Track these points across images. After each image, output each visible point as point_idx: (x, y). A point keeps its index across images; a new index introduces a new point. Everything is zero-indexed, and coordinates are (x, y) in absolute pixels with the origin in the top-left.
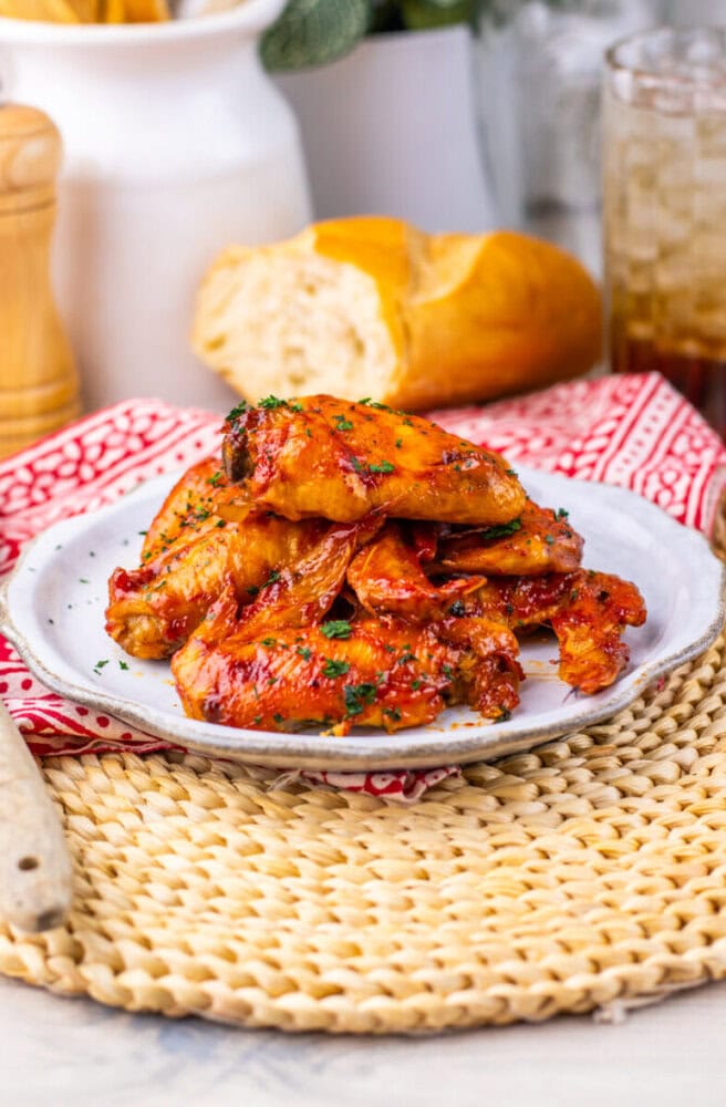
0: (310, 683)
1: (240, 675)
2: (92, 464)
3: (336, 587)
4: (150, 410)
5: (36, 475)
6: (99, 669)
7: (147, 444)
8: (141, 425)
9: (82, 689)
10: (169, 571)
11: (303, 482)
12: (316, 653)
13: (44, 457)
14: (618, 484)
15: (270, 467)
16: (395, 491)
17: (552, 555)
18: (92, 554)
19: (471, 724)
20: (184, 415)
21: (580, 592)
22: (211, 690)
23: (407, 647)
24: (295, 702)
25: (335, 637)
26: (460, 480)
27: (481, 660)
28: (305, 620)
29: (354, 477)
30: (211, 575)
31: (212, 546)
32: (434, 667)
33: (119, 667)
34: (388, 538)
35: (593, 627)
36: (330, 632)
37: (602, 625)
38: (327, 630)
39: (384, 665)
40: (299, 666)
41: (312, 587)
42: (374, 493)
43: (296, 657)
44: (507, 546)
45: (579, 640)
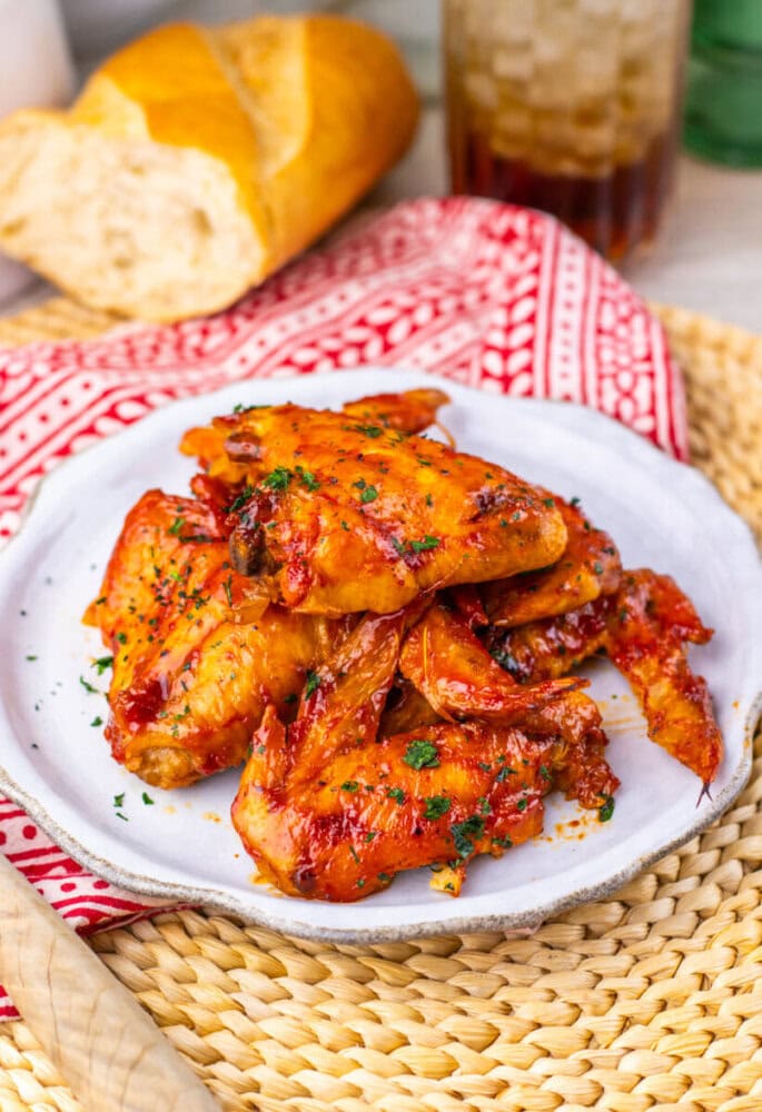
0: (412, 832)
3: (389, 682)
9: (146, 879)
10: (186, 689)
11: (346, 583)
12: (409, 792)
14: (567, 398)
15: (306, 572)
17: (603, 583)
18: (23, 613)
19: (575, 823)
20: (40, 369)
21: (627, 609)
22: (301, 858)
23: (503, 758)
24: (400, 857)
25: (424, 766)
26: (509, 536)
27: (573, 746)
28: (362, 729)
29: (401, 565)
30: (241, 692)
31: (231, 653)
32: (531, 773)
33: (142, 802)
34: (432, 611)
35: (662, 662)
36: (416, 761)
37: (669, 655)
38: (411, 760)
39: (485, 789)
40: (394, 812)
41: (361, 685)
42: (422, 576)
43: (386, 801)
44: (560, 589)
45: (653, 682)
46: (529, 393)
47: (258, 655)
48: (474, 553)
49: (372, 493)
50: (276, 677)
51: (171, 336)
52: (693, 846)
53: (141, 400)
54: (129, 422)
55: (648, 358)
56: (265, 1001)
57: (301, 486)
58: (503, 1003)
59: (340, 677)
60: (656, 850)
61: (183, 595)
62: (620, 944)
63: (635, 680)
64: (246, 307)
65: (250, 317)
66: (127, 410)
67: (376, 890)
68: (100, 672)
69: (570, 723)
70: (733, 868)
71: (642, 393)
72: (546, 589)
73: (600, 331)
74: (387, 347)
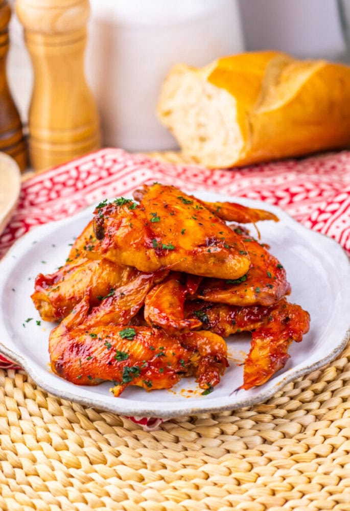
0: (107, 362)
1: (74, 353)
2: (83, 181)
3: (140, 304)
5: (54, 184)
6: (26, 323)
7: (110, 174)
8: (108, 164)
11: (125, 250)
12: (115, 346)
13: (60, 175)
14: (333, 237)
15: (110, 240)
16: (174, 260)
17: (259, 298)
19: (191, 391)
21: (274, 317)
22: (60, 357)
23: (162, 348)
24: (98, 371)
25: (126, 338)
27: (202, 358)
28: (122, 320)
29: (153, 251)
30: (80, 287)
32: (175, 360)
33: (36, 323)
35: (273, 341)
36: (124, 335)
37: (278, 340)
38: (122, 334)
39: (148, 357)
40: (104, 352)
41: (129, 302)
42: (162, 260)
43: (104, 346)
44: (234, 293)
45: (262, 348)
47: (94, 275)
48: (190, 258)
49: (158, 220)
50: (96, 287)
51: (207, 173)
56: (31, 415)
57: (128, 207)
59: (122, 295)
67: (89, 384)
69: (205, 347)
72: (230, 290)
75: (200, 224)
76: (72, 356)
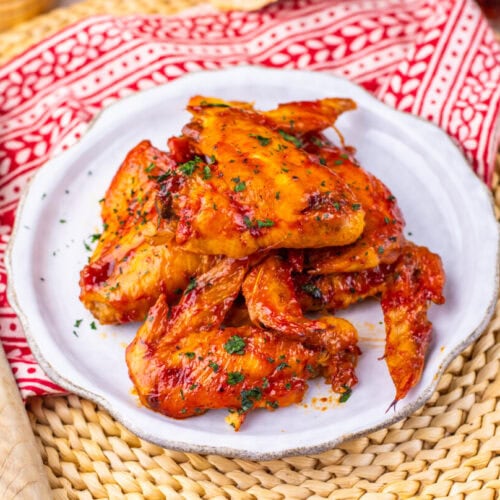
0: (218, 389)
1: (171, 382)
2: (63, 66)
3: (235, 295)
4: (102, 28)
5: (24, 77)
6: (76, 329)
7: (101, 53)
8: (97, 40)
10: (121, 273)
11: (211, 238)
12: (222, 366)
13: (29, 62)
14: (431, 118)
15: (188, 228)
17: (383, 258)
18: (67, 192)
19: (324, 400)
20: (127, 36)
21: (401, 273)
22: (153, 389)
23: (283, 357)
24: (209, 402)
25: (235, 353)
26: (320, 226)
27: (332, 356)
28: (215, 319)
29: (247, 233)
30: (149, 282)
31: (149, 258)
32: (301, 368)
33: (90, 327)
34: (269, 259)
35: (409, 311)
36: (231, 349)
37: (415, 308)
38: (229, 347)
39: (268, 373)
40: (210, 376)
41: (219, 292)
42: (261, 242)
43: (208, 368)
44: (352, 259)
45: (399, 323)
46: (409, 110)
47: (164, 263)
48: (295, 233)
49: (243, 187)
50: (171, 278)
51: (224, 19)
52: (399, 425)
53: (181, 66)
54: (171, 78)
55: (487, 102)
56: (123, 460)
57: (200, 175)
58: (253, 495)
59: (208, 286)
60: (355, 433)
61: (139, 213)
62: (333, 476)
63: (387, 320)
64: (273, 9)
65: (273, 16)
66: (171, 71)
67: (195, 415)
68: (93, 241)
69: (333, 342)
70: (416, 444)
71: (475, 125)
72: (346, 256)
73: (469, 74)
74: (348, 52)
75: (295, 177)
76: (169, 387)
